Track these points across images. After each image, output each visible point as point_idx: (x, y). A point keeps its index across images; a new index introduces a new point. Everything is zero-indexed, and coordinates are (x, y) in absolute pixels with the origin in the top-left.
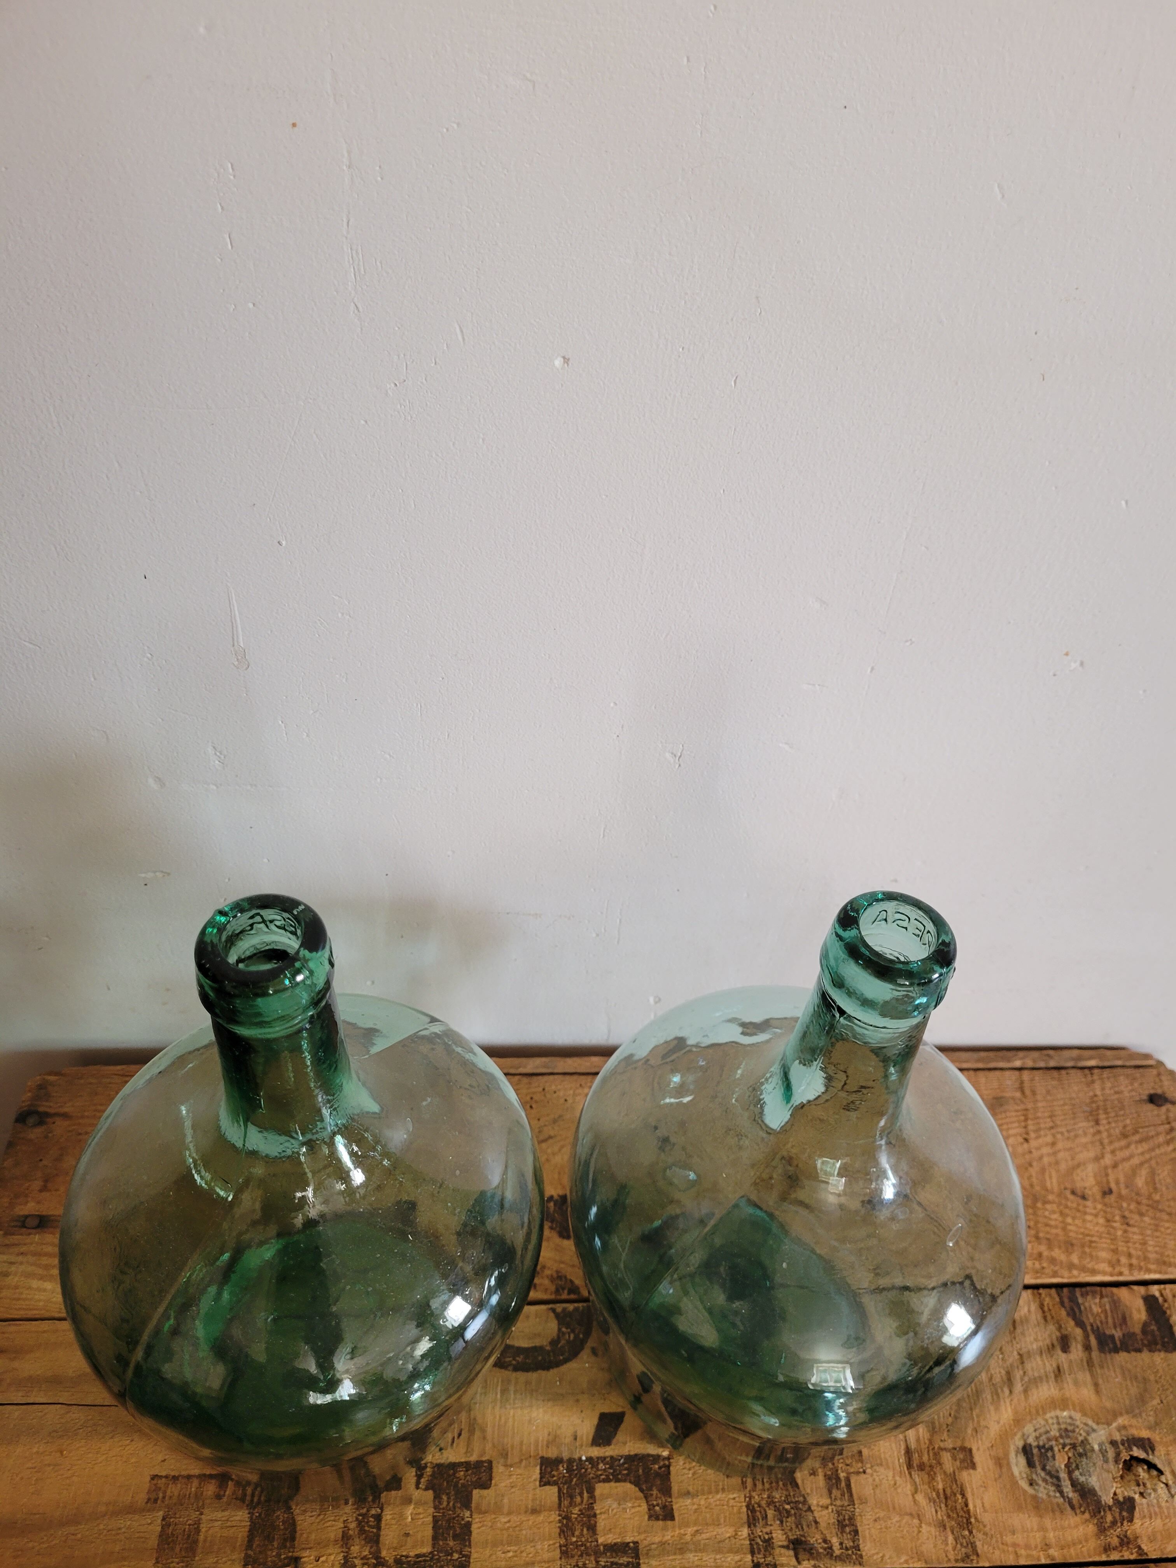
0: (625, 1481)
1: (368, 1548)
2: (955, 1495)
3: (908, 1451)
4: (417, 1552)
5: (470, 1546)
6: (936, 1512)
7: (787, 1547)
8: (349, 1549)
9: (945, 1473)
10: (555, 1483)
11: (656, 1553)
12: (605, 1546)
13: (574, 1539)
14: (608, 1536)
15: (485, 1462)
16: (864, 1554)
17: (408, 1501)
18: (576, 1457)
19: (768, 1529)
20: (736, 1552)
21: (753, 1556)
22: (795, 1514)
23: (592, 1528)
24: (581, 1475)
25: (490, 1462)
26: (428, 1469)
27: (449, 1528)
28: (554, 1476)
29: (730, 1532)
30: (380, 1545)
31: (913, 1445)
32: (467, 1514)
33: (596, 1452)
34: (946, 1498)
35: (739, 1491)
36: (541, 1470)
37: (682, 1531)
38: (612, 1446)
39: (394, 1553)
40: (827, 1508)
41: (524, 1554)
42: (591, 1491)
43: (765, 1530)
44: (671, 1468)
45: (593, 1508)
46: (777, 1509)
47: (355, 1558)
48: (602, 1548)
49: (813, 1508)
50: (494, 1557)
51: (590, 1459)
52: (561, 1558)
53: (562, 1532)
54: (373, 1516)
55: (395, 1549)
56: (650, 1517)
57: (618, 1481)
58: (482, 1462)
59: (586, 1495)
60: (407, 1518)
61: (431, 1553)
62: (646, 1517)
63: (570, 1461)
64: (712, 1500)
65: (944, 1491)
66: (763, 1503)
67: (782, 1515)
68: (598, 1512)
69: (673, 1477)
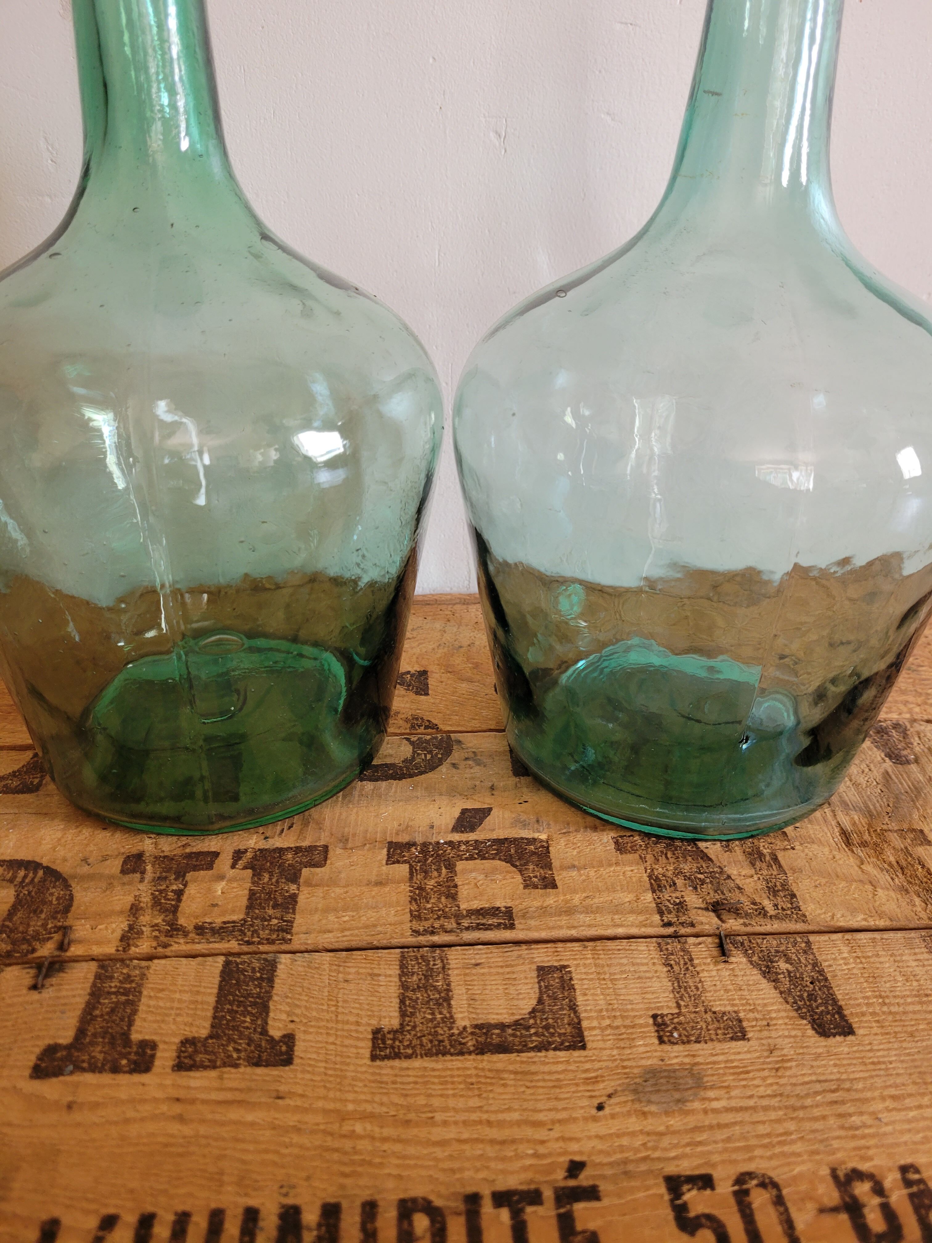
0: (493, 859)
1: (162, 917)
2: (913, 866)
3: (844, 833)
4: (225, 920)
5: (294, 913)
6: (893, 879)
7: (707, 909)
8: (137, 918)
9: (894, 848)
10: (405, 862)
11: (536, 914)
12: (468, 911)
13: (429, 906)
14: (471, 903)
15: (319, 846)
16: (807, 914)
17: (221, 877)
18: (434, 840)
19: (678, 894)
20: (640, 913)
21: (661, 916)
22: (711, 882)
23: (453, 897)
24: (438, 855)
25: (326, 848)
26: (248, 854)
27: (270, 899)
28: (404, 856)
29: (631, 897)
30: (179, 914)
31: (848, 827)
32: (294, 887)
33: (456, 837)
34: (902, 868)
35: (638, 864)
36: (389, 851)
37: (568, 897)
38: (477, 832)
39: (194, 921)
40: (752, 876)
41: (364, 918)
42: (451, 867)
43: (674, 895)
44: (550, 848)
45: (454, 880)
46: (686, 878)
47: (144, 926)
48: (465, 912)
49: (733, 877)
50: (324, 922)
51: (450, 843)
52: (411, 921)
53: (413, 899)
54: (172, 891)
55: (197, 917)
56: (526, 887)
57: (484, 858)
58: (316, 846)
59: (444, 871)
60: (216, 892)
61: (245, 920)
62: (522, 886)
63: (425, 845)
64: (604, 872)
65: (898, 863)
66: (669, 874)
67: (695, 885)
68: (459, 883)
69: (552, 855)
